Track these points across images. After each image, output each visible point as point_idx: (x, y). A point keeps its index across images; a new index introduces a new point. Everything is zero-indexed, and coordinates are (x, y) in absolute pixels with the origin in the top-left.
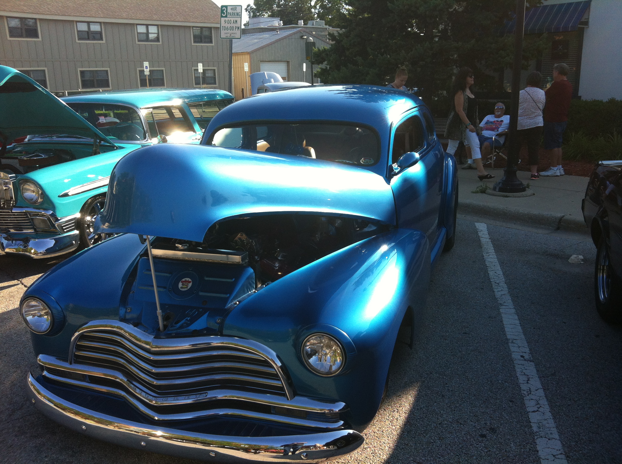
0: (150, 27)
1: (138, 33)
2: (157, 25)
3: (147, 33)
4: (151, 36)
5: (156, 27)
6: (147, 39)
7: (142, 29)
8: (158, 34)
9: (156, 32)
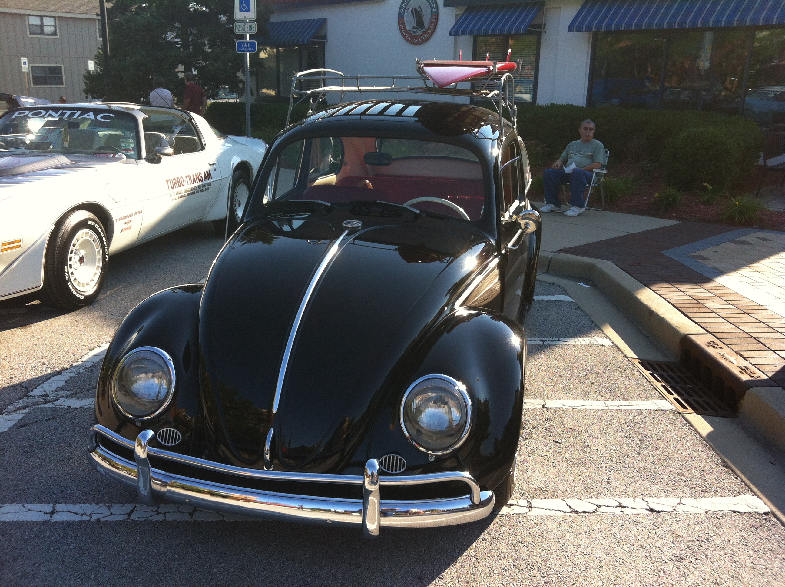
0: (44, 19)
1: (30, 25)
2: (54, 17)
3: (42, 26)
4: (47, 30)
5: (52, 19)
6: (42, 33)
7: (35, 21)
8: (55, 26)
9: (53, 24)
